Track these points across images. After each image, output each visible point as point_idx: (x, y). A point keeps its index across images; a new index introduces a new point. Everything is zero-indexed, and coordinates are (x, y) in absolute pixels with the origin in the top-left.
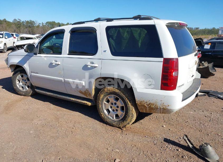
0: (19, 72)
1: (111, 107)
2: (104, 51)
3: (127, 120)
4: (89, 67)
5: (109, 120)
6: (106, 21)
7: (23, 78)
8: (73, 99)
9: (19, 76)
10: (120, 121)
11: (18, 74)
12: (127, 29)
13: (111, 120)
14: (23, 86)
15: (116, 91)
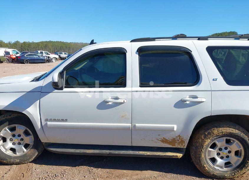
0: (7, 123)
1: (218, 154)
2: (213, 80)
3: (247, 167)
4: (188, 102)
5: (218, 172)
6: (197, 39)
7: (14, 133)
8: (148, 153)
9: (5, 130)
10: (236, 169)
11: (4, 127)
12: (243, 51)
13: (220, 171)
14: (13, 147)
15: (235, 132)
